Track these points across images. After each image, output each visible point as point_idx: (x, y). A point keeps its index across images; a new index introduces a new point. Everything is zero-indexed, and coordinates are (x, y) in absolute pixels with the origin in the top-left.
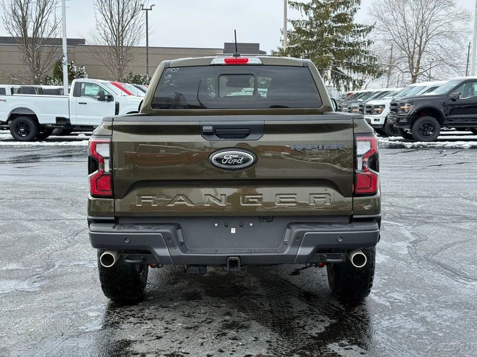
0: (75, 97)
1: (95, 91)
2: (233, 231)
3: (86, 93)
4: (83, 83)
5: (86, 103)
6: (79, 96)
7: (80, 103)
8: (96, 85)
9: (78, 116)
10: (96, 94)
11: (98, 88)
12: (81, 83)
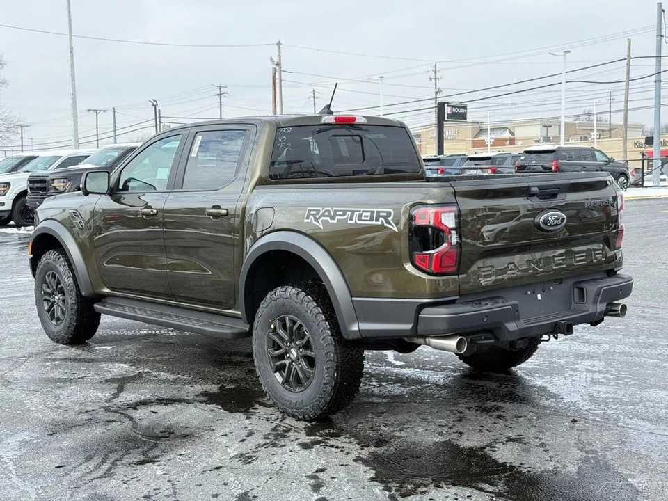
2: (539, 297)
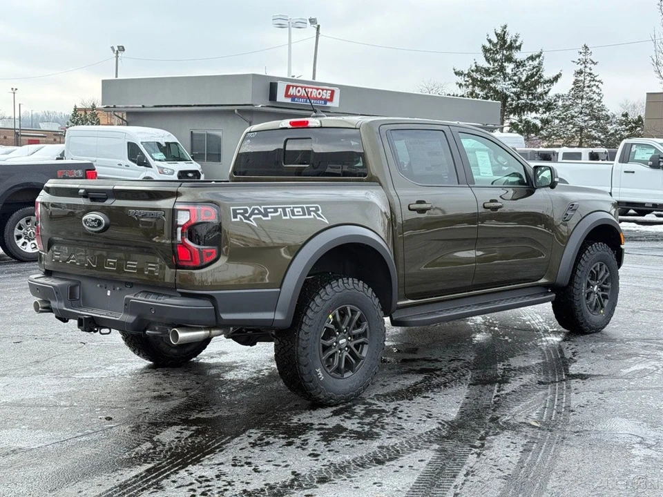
0: (621, 164)
1: (647, 155)
3: (637, 158)
4: (635, 144)
5: (633, 172)
6: (627, 162)
7: (625, 172)
8: (651, 147)
9: (623, 190)
10: (648, 159)
11: (653, 151)
12: (632, 144)
